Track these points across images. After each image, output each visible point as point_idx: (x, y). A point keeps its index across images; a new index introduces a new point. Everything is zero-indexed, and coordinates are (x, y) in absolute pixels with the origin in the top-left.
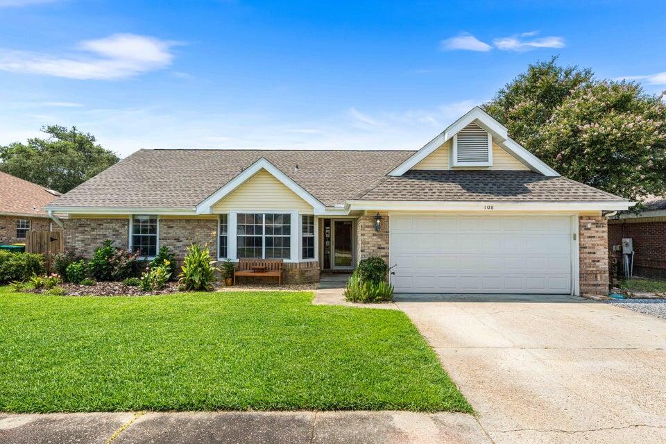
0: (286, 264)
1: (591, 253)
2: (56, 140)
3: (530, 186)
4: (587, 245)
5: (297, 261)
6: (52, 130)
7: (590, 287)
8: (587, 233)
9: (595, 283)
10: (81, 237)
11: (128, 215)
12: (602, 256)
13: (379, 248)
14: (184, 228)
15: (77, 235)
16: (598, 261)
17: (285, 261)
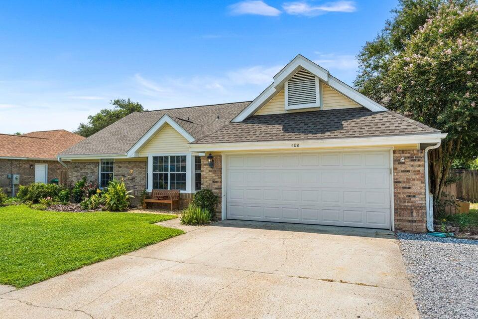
0: (183, 194)
1: (405, 188)
2: (119, 108)
3: (345, 124)
4: (401, 180)
5: (190, 192)
6: (117, 103)
7: (404, 224)
8: (401, 168)
9: (410, 219)
10: (75, 174)
11: (98, 159)
12: (418, 191)
13: (214, 182)
14: (127, 167)
15: (74, 173)
16: (414, 196)
17: (182, 192)
